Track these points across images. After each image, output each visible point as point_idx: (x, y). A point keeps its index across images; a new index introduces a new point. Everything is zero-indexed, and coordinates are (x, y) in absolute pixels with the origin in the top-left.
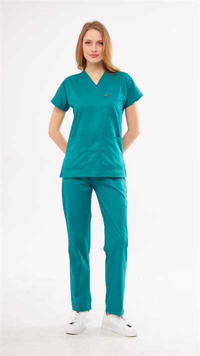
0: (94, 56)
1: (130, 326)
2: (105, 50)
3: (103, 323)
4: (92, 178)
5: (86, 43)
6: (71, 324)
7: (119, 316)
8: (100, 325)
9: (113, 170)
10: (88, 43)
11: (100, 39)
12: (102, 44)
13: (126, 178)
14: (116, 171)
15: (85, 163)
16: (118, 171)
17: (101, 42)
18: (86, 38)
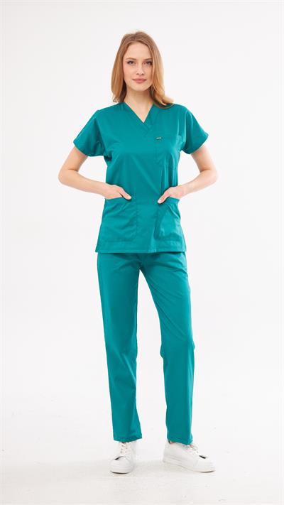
0: (140, 81)
1: (204, 458)
2: (155, 72)
3: (166, 454)
4: (141, 254)
5: (128, 63)
6: (117, 459)
7: (187, 444)
8: (162, 458)
9: (168, 242)
10: (131, 62)
11: (148, 57)
12: (151, 63)
13: (186, 253)
14: (172, 243)
15: (134, 233)
16: (174, 242)
17: (150, 60)
18: (128, 56)
